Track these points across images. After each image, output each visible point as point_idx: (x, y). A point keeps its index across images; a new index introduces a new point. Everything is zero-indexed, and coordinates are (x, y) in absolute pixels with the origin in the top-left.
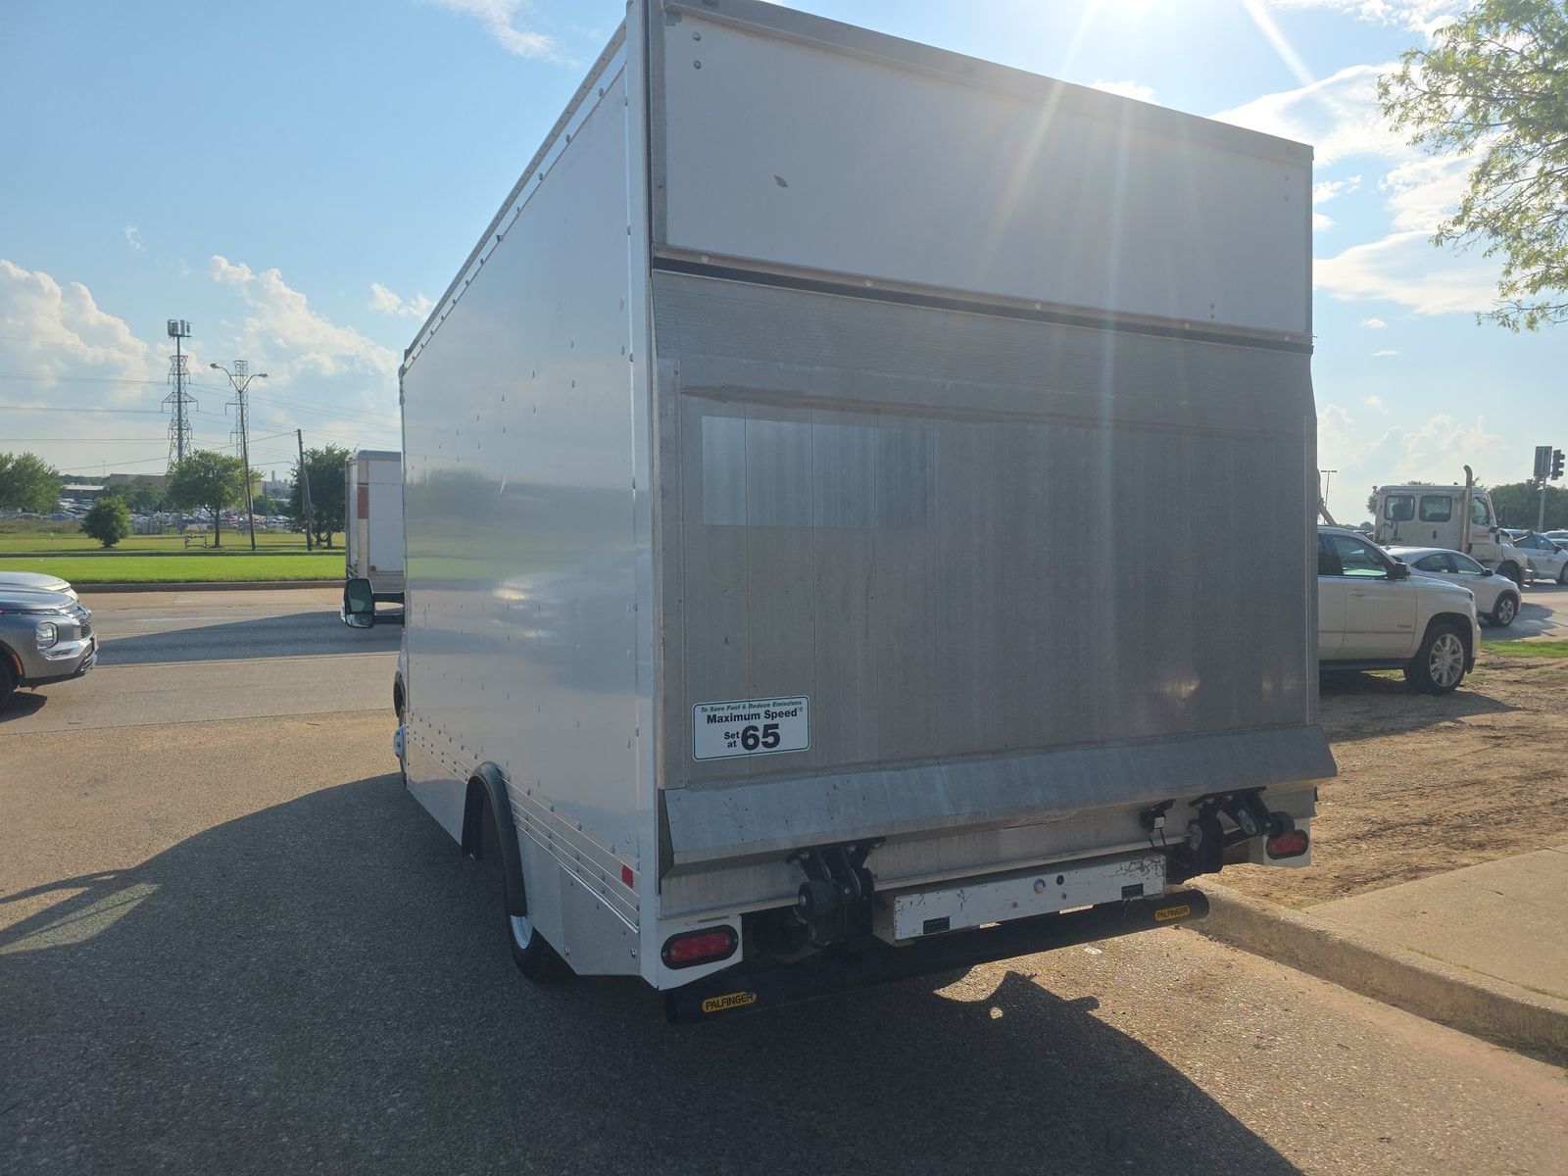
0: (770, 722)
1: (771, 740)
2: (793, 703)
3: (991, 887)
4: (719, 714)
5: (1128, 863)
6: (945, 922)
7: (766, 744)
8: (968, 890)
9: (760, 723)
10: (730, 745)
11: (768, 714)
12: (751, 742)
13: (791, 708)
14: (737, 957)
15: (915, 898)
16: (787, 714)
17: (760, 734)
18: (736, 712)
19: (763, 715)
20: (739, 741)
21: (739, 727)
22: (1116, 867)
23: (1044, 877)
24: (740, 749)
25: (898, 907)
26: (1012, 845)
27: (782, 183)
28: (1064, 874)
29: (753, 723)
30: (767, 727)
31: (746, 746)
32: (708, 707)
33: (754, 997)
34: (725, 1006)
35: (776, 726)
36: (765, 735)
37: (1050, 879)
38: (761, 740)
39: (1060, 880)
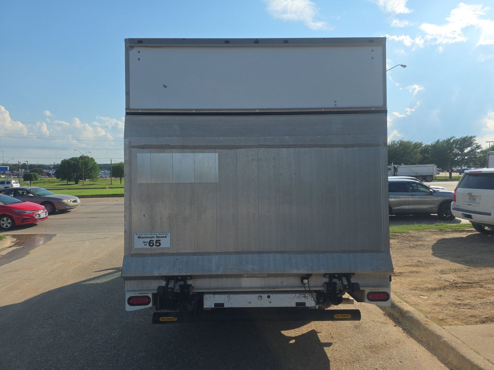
0: (158, 239)
1: (158, 244)
3: (240, 296)
4: (141, 236)
5: (298, 295)
6: (222, 305)
7: (156, 245)
8: (231, 296)
9: (155, 239)
10: (145, 245)
11: (157, 237)
12: (152, 244)
13: (165, 235)
14: (150, 305)
15: (211, 296)
16: (163, 237)
17: (154, 242)
18: (147, 236)
19: (155, 237)
20: (148, 244)
21: (148, 240)
22: (294, 295)
23: (262, 295)
24: (148, 246)
25: (205, 298)
26: (246, 283)
27: (165, 86)
28: (271, 295)
29: (152, 239)
30: (157, 241)
31: (150, 245)
32: (138, 234)
33: (176, 319)
34: (167, 320)
35: (160, 240)
36: (156, 243)
37: (265, 296)
38: (155, 244)
39: (269, 297)
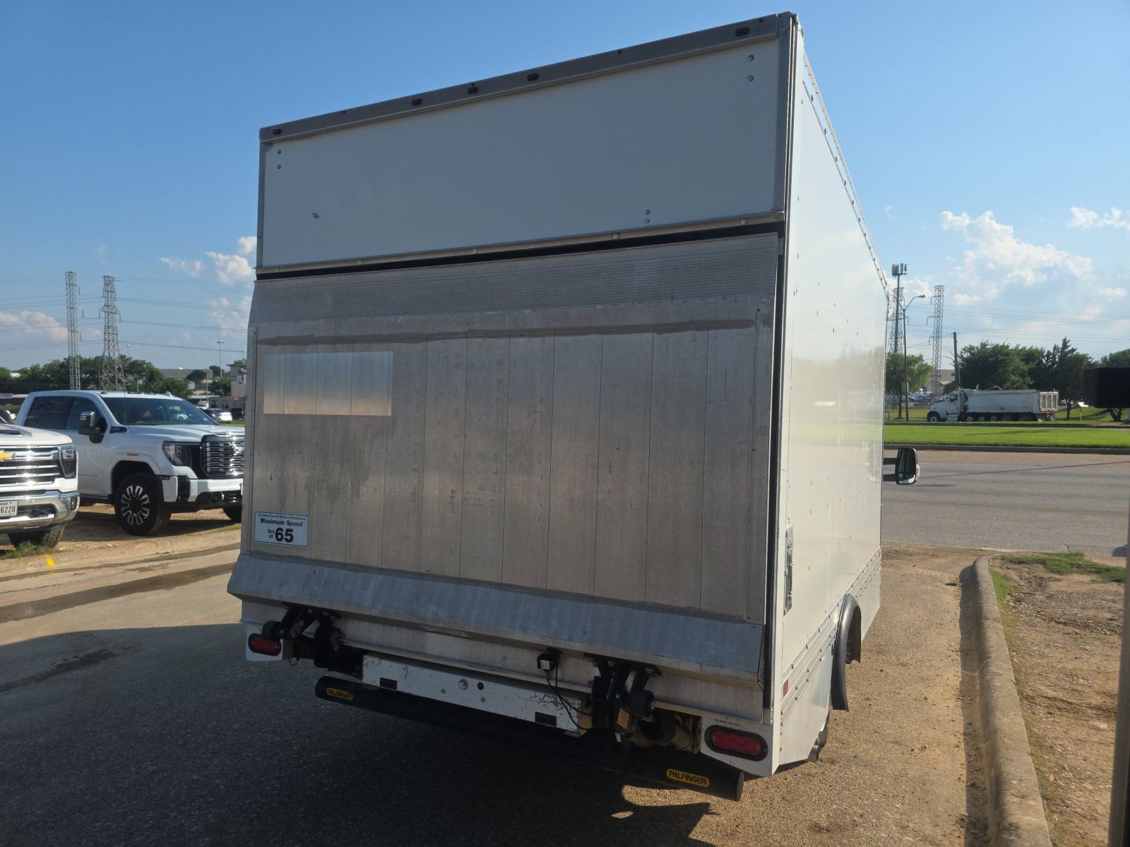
0: (288, 527)
1: (289, 538)
2: (301, 519)
3: (427, 671)
4: (266, 518)
5: (542, 695)
6: (394, 684)
7: (286, 540)
8: (411, 668)
9: (285, 527)
10: (270, 537)
11: (289, 524)
12: (280, 537)
13: (299, 521)
14: (280, 657)
15: (376, 660)
16: (297, 524)
17: (284, 533)
18: (274, 519)
19: (286, 523)
20: (274, 535)
21: (274, 527)
22: (531, 693)
23: (468, 679)
24: (274, 540)
25: (365, 662)
26: (436, 645)
27: (316, 216)
28: (485, 683)
29: (281, 526)
30: (288, 530)
31: (278, 540)
32: (261, 514)
33: (352, 697)
34: (337, 696)
35: (291, 530)
36: (287, 535)
37: (473, 682)
38: (284, 537)
39: (481, 687)
